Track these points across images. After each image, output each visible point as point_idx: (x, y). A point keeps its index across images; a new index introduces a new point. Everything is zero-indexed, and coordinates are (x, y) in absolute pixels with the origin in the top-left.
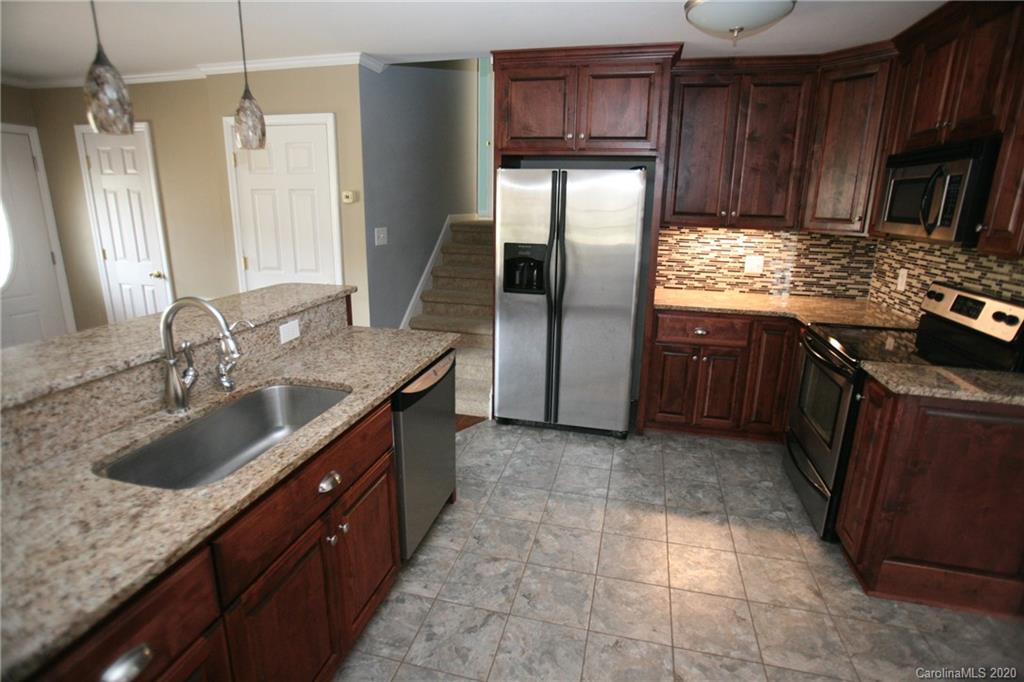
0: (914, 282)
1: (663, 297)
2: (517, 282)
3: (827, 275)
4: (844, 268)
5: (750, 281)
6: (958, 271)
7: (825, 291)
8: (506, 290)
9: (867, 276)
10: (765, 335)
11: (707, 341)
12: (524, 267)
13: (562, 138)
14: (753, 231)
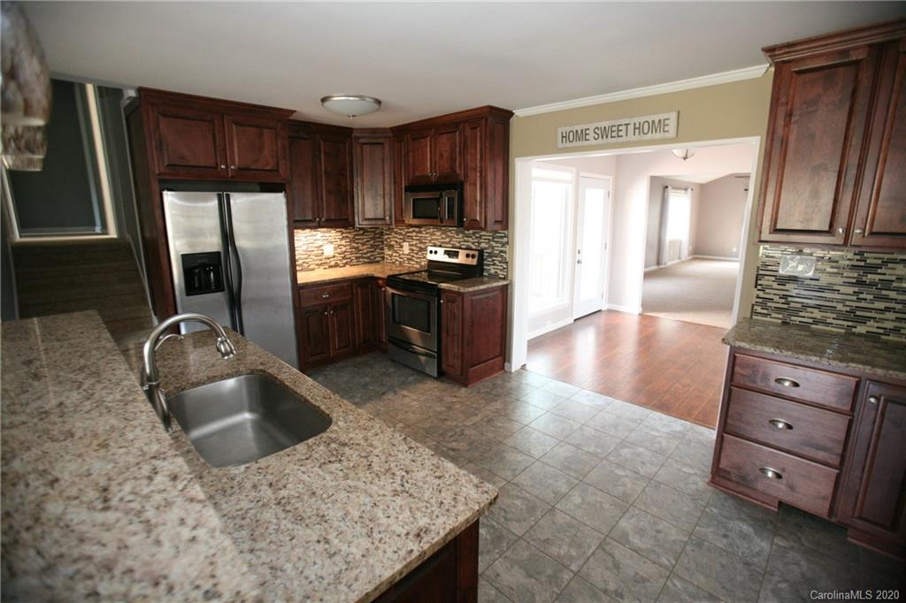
0: (414, 248)
1: (303, 278)
2: (197, 285)
3: (365, 251)
4: (372, 246)
5: (328, 261)
6: (437, 239)
7: (366, 260)
8: (188, 293)
9: (382, 249)
10: (359, 290)
11: (330, 300)
12: (199, 273)
13: (216, 168)
14: (325, 230)
